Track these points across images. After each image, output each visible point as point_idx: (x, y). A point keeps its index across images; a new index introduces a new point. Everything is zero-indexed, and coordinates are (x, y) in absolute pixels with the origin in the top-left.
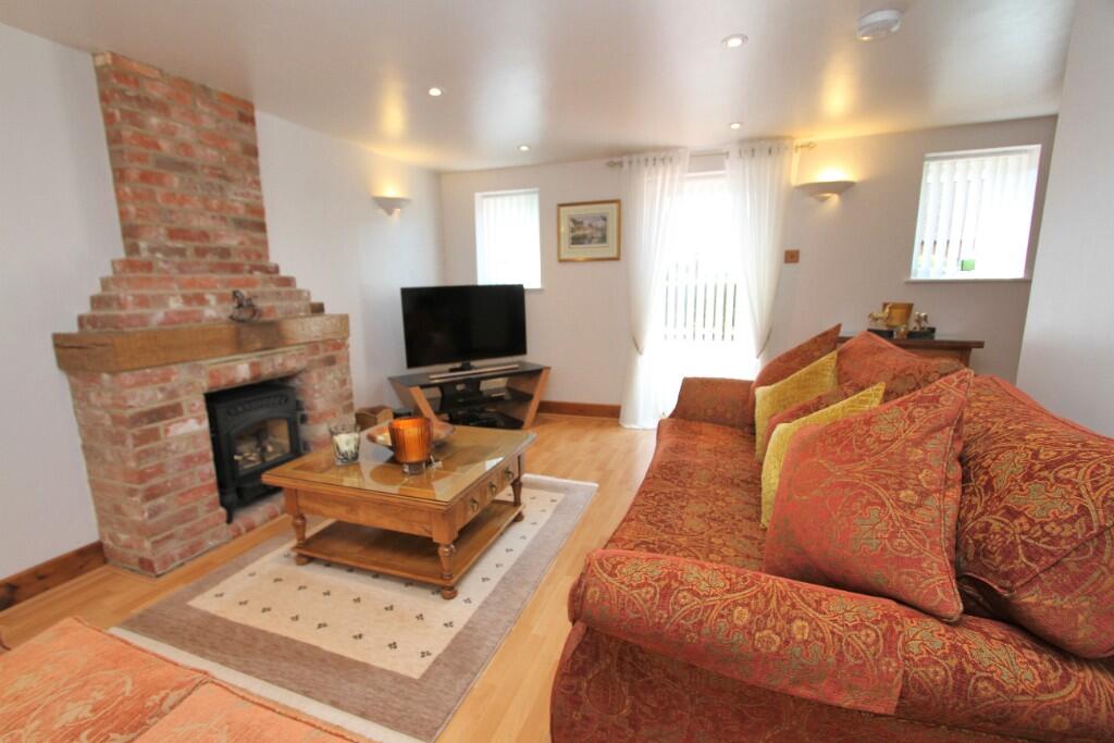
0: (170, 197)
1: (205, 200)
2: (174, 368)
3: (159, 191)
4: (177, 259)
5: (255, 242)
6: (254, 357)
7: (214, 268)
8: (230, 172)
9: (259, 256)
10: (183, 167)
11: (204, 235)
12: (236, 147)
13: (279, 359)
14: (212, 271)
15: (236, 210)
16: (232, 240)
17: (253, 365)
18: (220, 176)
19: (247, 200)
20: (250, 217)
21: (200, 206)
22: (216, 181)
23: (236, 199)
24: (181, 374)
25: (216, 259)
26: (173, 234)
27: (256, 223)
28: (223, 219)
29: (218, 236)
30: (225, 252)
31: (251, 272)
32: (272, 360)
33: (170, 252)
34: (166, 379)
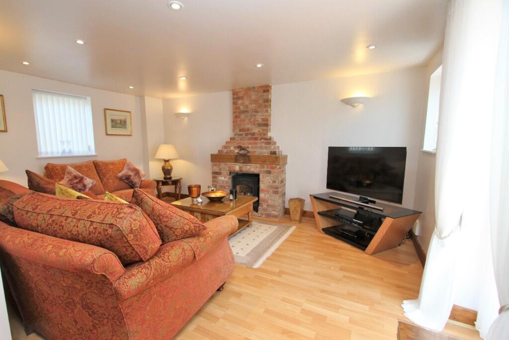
0: (241, 121)
1: (250, 120)
2: (221, 163)
3: (239, 120)
4: (240, 137)
5: (264, 130)
6: (241, 165)
7: (249, 139)
8: (258, 110)
9: (264, 134)
10: (245, 112)
11: (248, 130)
12: (261, 101)
13: (248, 167)
14: (249, 140)
15: (258, 121)
16: (256, 130)
17: (240, 167)
18: (255, 112)
19: (263, 117)
20: (264, 122)
21: (248, 122)
23: (259, 118)
24: (223, 165)
25: (251, 136)
26: (240, 130)
27: (266, 124)
28: (254, 124)
29: (252, 130)
30: (253, 134)
31: (260, 140)
32: (246, 167)
33: (239, 135)
34: (219, 165)
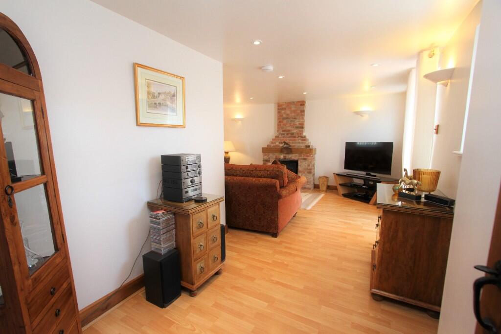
0: (284, 125)
1: (290, 124)
3: (282, 124)
4: (283, 136)
5: (300, 131)
7: (290, 137)
8: (296, 117)
9: (301, 134)
10: (286, 118)
11: (289, 131)
12: (299, 111)
13: (290, 156)
15: (296, 125)
16: (295, 131)
17: (284, 156)
19: (300, 122)
20: (300, 126)
22: (293, 120)
23: (297, 122)
24: (271, 155)
25: (291, 135)
26: (283, 131)
27: (302, 127)
28: (293, 127)
29: (292, 131)
30: (293, 134)
31: (298, 137)
33: (282, 134)
34: (268, 155)
